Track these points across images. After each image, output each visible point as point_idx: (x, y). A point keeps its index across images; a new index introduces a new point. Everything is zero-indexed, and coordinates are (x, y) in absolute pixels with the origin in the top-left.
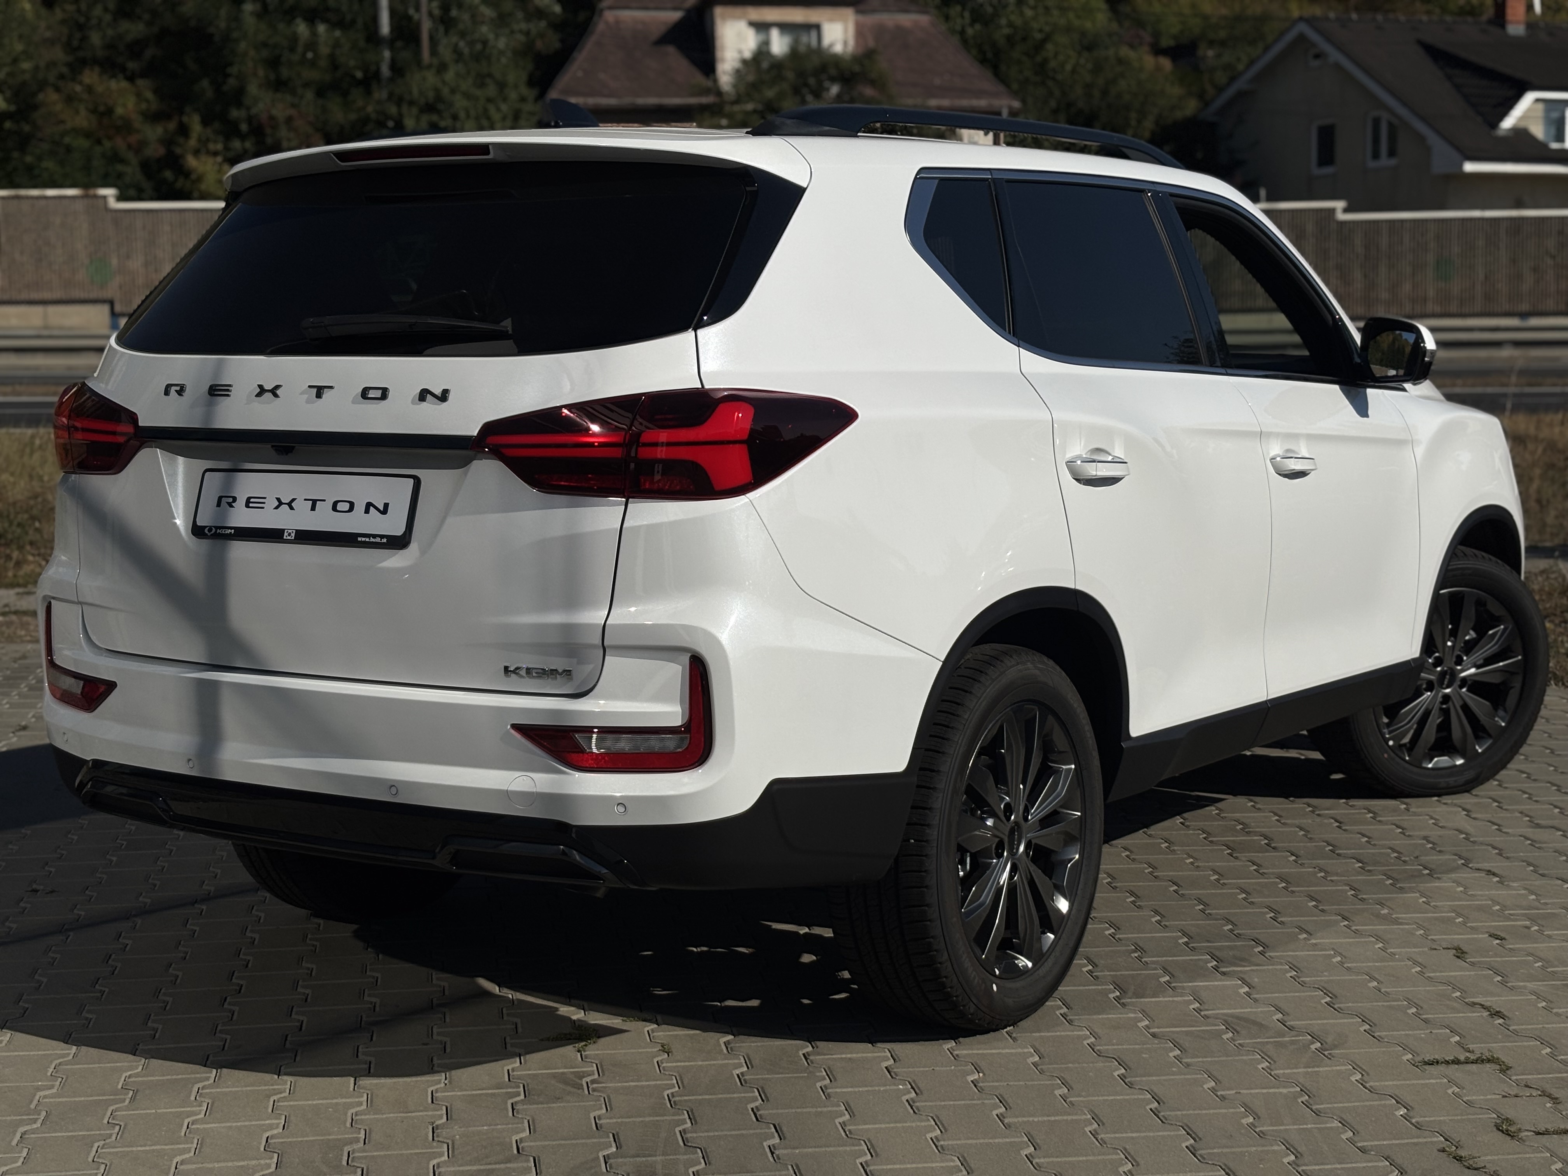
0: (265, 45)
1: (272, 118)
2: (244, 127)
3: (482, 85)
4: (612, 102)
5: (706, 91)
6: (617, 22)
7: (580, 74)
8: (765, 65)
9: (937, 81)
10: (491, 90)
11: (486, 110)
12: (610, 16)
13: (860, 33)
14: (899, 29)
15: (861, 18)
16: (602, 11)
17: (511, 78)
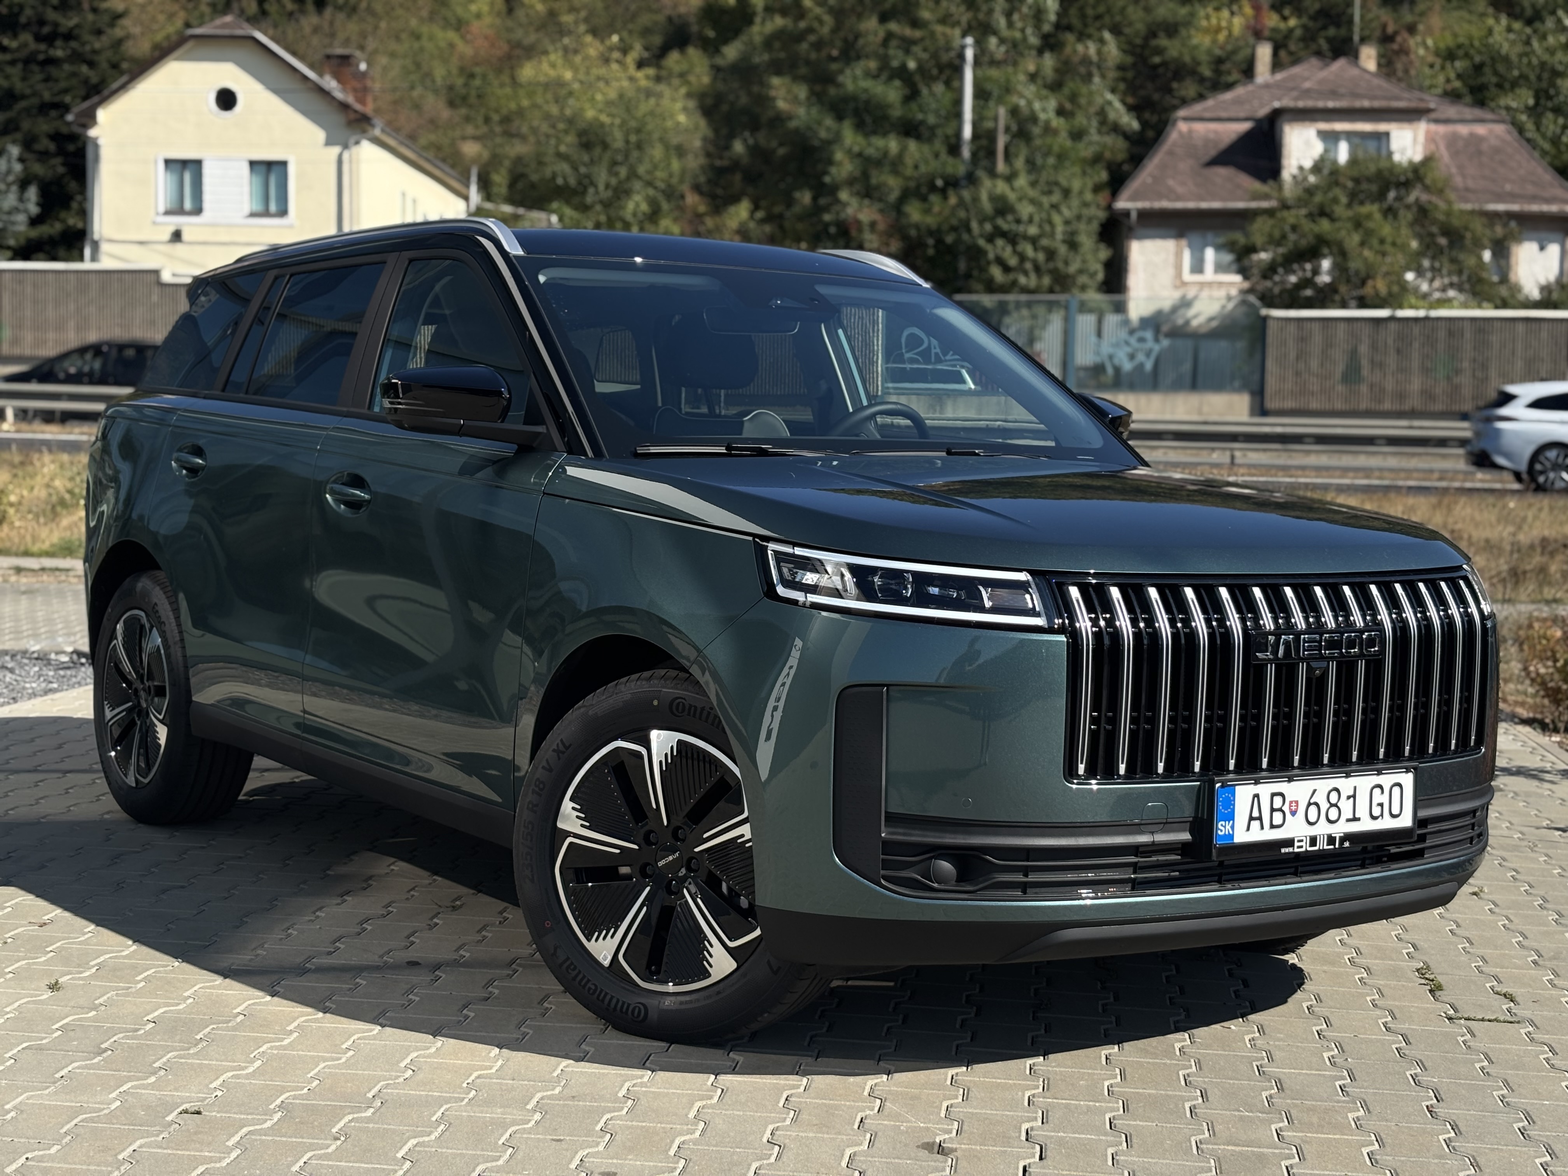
0: (860, 155)
1: (858, 223)
2: (833, 230)
3: (1050, 193)
4: (1179, 205)
5: (1266, 197)
6: (1190, 131)
7: (1149, 180)
8: (1326, 172)
9: (1508, 187)
10: (1056, 198)
11: (1049, 215)
12: (1183, 126)
13: (1430, 139)
14: (1472, 135)
15: (1433, 127)
16: (1175, 122)
17: (1076, 185)
